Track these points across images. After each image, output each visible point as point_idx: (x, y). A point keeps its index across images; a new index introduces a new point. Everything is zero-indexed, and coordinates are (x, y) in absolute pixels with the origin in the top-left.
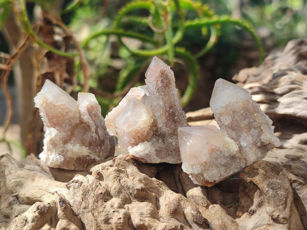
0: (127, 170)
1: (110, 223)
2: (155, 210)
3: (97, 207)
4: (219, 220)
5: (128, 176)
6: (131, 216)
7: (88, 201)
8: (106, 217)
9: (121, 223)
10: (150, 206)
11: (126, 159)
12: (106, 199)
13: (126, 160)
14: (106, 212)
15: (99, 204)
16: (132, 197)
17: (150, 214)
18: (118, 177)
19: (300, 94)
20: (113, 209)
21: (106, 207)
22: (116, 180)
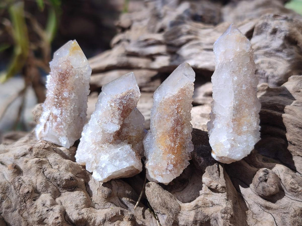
0: (48, 158)
1: (46, 223)
2: (88, 198)
3: (26, 207)
4: (158, 198)
5: (51, 166)
6: (67, 211)
7: (10, 199)
8: (40, 217)
9: (59, 223)
10: (82, 195)
11: (45, 147)
12: (35, 197)
13: (45, 149)
14: (38, 212)
15: (28, 204)
16: (61, 188)
17: (84, 204)
18: (41, 169)
19: (199, 44)
20: (46, 208)
21: (38, 207)
22: (40, 173)
